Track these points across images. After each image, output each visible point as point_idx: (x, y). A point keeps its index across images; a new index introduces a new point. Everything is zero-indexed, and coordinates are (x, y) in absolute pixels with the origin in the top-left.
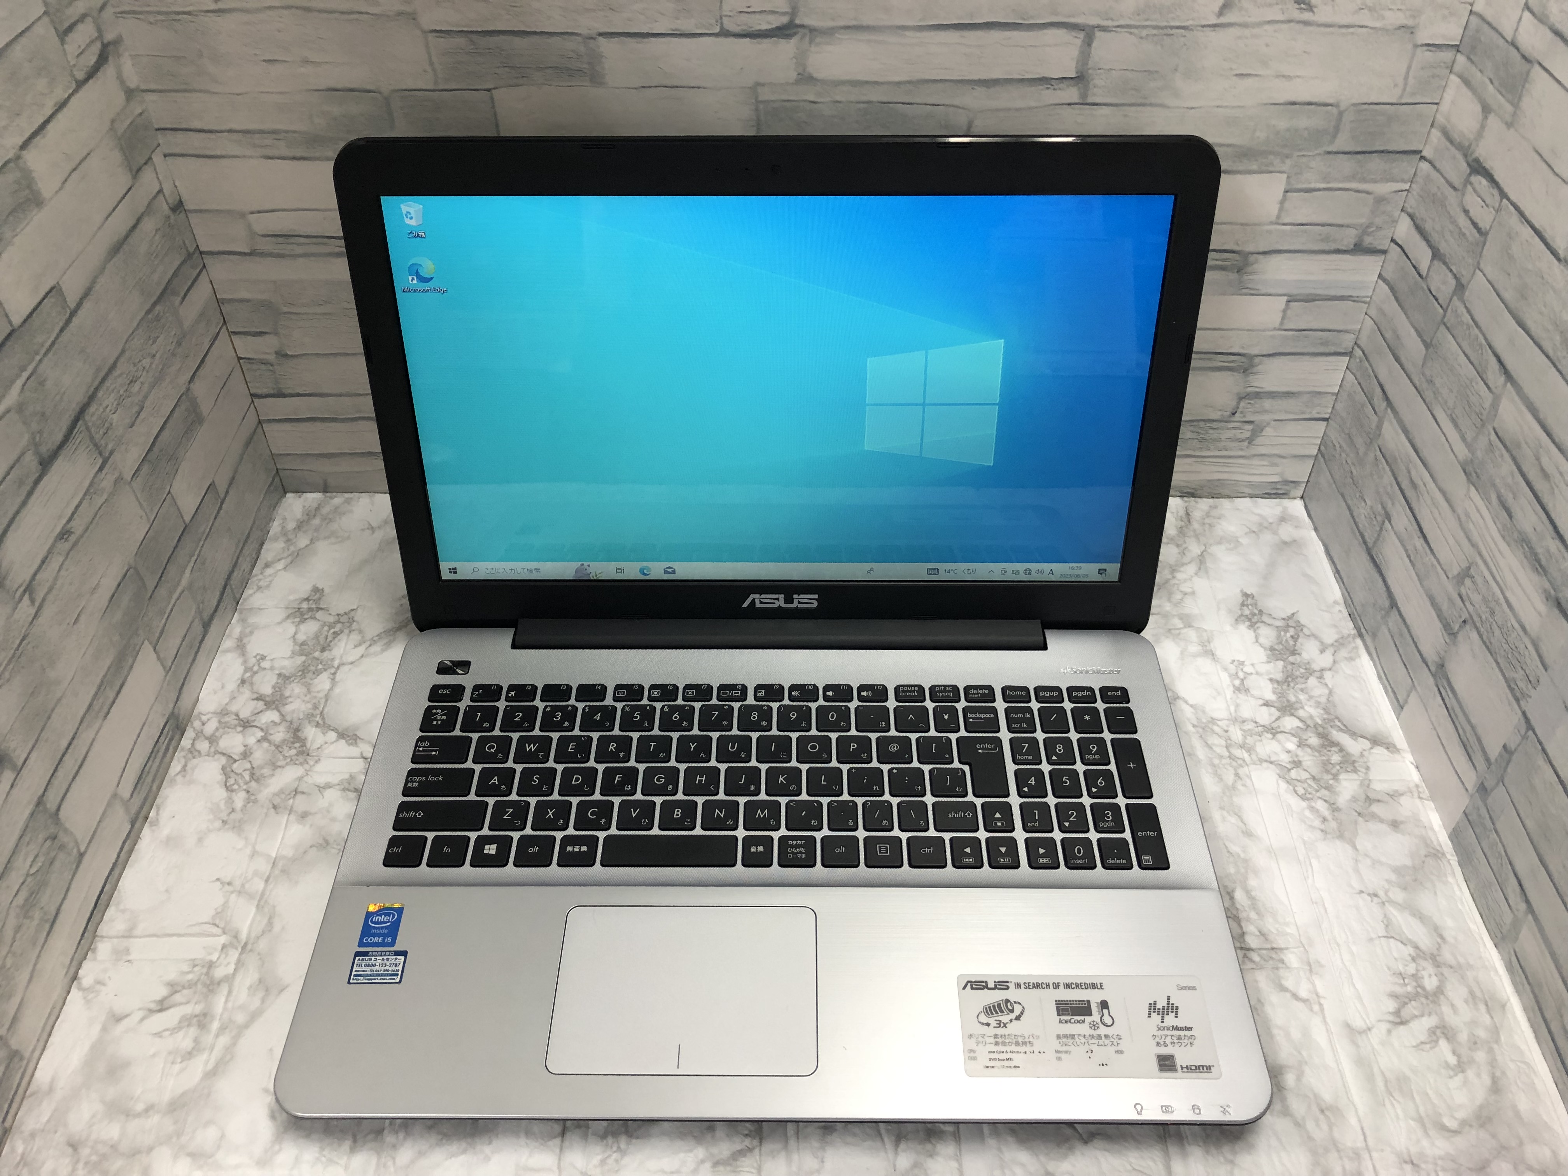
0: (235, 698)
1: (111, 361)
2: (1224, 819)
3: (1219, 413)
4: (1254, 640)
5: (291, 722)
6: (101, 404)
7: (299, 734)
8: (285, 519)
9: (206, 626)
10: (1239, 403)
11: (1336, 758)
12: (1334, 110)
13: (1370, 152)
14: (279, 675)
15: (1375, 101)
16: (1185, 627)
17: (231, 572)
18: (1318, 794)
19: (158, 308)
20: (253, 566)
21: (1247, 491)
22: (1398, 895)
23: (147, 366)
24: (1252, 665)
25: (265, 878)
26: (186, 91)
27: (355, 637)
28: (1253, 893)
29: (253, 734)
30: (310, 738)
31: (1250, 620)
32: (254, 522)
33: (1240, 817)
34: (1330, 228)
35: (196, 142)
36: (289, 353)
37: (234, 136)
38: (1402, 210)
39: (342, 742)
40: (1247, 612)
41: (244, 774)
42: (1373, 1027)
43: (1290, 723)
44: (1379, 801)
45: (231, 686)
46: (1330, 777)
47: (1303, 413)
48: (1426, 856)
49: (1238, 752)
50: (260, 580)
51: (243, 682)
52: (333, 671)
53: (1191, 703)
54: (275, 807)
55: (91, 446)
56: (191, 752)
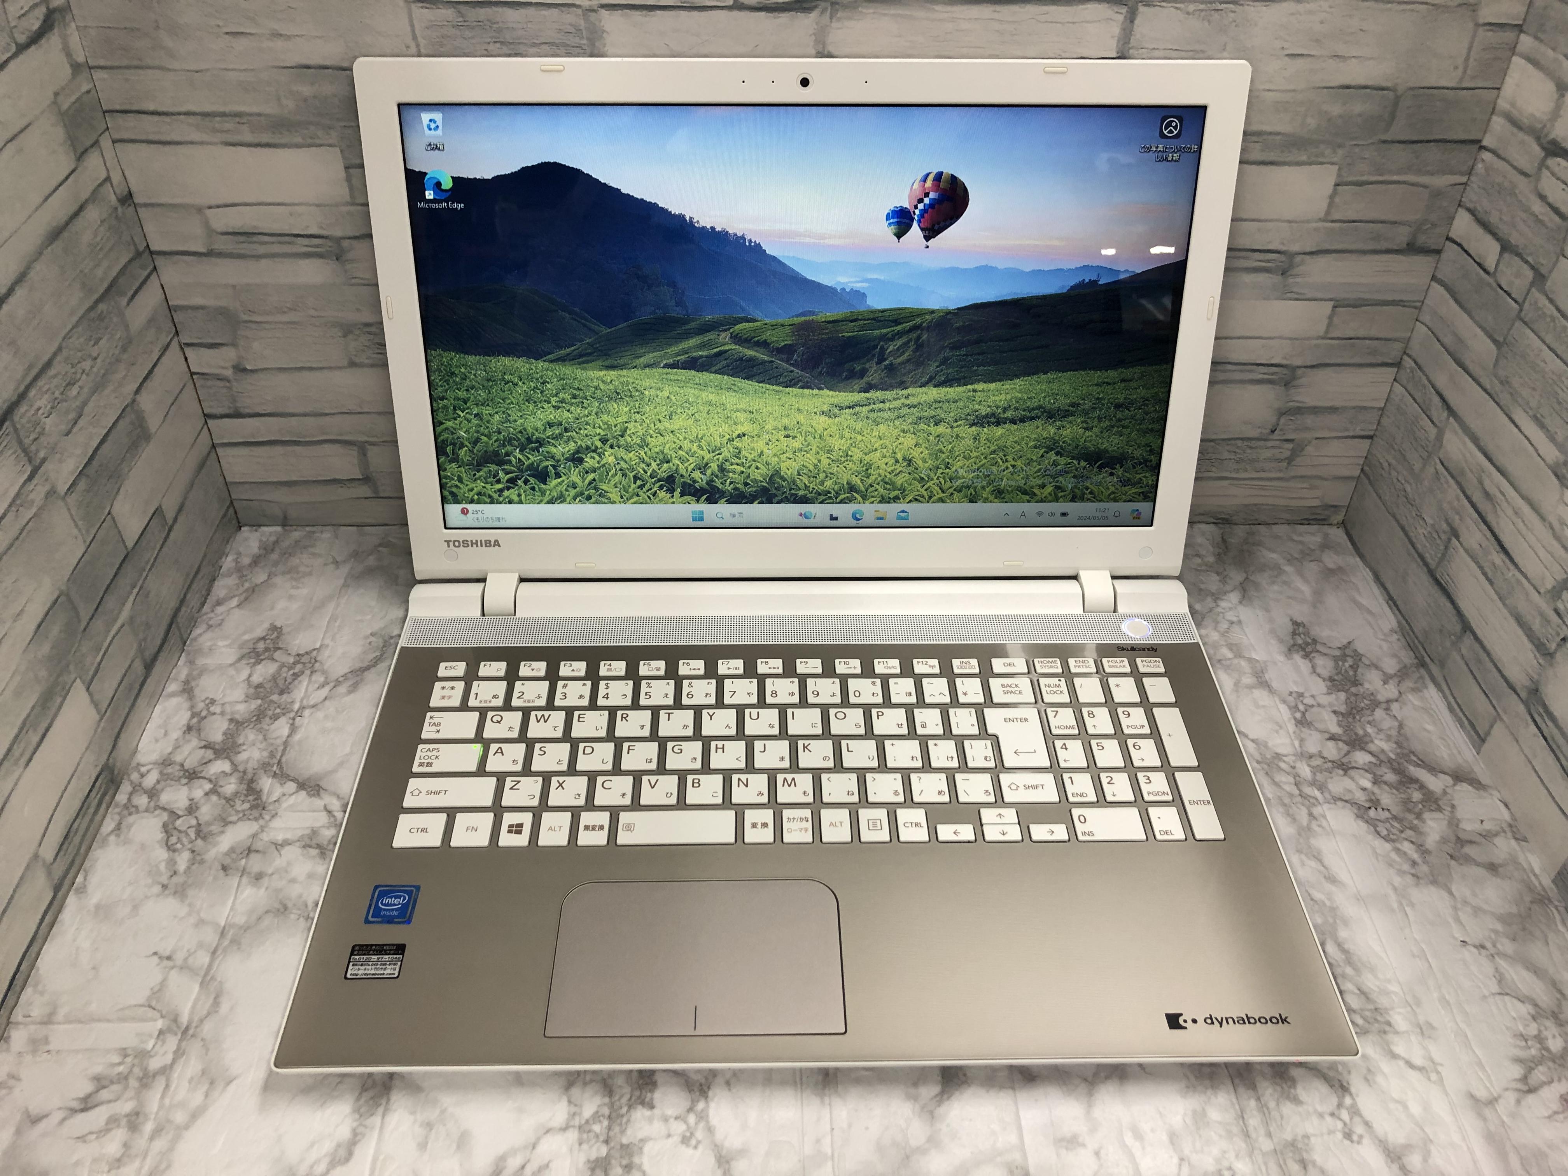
0: (179, 747)
1: (46, 358)
2: (1303, 864)
3: (1259, 430)
4: (1311, 670)
5: (245, 772)
6: (31, 406)
7: (254, 785)
8: (239, 554)
9: (149, 667)
10: (1279, 419)
11: (1417, 796)
12: (1391, 94)
13: (1428, 141)
14: (231, 720)
15: (1435, 85)
16: (1235, 657)
17: (178, 610)
18: (1403, 835)
19: (102, 307)
20: (203, 604)
21: (1287, 516)
22: (1507, 946)
23: (88, 368)
24: (1313, 696)
25: (212, 950)
26: (137, 67)
27: (319, 678)
28: (1346, 946)
29: (201, 787)
30: (266, 791)
31: (1304, 650)
32: (205, 556)
33: (1320, 861)
34: (1380, 225)
35: (149, 126)
36: (248, 367)
37: (191, 119)
38: (1459, 205)
39: (303, 793)
40: (1300, 641)
41: (189, 831)
42: (1500, 1097)
43: (1361, 758)
44: (1471, 842)
45: (176, 734)
46: (1413, 816)
47: (1347, 430)
48: (1531, 902)
49: (1309, 790)
50: (211, 618)
51: (189, 728)
52: (292, 715)
53: (1251, 737)
54: (224, 868)
55: (19, 451)
56: (127, 808)
